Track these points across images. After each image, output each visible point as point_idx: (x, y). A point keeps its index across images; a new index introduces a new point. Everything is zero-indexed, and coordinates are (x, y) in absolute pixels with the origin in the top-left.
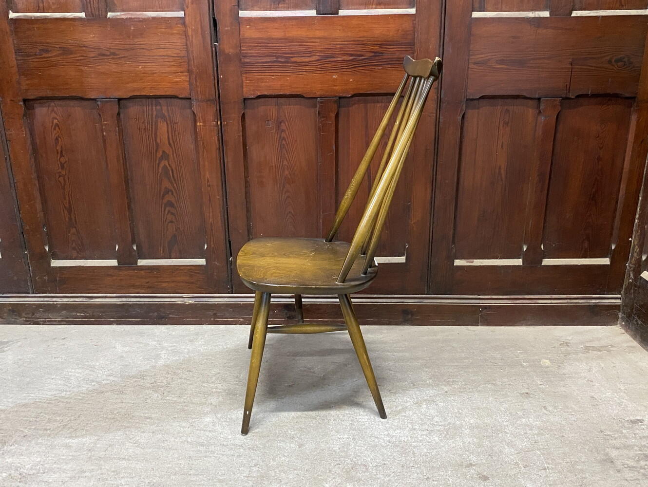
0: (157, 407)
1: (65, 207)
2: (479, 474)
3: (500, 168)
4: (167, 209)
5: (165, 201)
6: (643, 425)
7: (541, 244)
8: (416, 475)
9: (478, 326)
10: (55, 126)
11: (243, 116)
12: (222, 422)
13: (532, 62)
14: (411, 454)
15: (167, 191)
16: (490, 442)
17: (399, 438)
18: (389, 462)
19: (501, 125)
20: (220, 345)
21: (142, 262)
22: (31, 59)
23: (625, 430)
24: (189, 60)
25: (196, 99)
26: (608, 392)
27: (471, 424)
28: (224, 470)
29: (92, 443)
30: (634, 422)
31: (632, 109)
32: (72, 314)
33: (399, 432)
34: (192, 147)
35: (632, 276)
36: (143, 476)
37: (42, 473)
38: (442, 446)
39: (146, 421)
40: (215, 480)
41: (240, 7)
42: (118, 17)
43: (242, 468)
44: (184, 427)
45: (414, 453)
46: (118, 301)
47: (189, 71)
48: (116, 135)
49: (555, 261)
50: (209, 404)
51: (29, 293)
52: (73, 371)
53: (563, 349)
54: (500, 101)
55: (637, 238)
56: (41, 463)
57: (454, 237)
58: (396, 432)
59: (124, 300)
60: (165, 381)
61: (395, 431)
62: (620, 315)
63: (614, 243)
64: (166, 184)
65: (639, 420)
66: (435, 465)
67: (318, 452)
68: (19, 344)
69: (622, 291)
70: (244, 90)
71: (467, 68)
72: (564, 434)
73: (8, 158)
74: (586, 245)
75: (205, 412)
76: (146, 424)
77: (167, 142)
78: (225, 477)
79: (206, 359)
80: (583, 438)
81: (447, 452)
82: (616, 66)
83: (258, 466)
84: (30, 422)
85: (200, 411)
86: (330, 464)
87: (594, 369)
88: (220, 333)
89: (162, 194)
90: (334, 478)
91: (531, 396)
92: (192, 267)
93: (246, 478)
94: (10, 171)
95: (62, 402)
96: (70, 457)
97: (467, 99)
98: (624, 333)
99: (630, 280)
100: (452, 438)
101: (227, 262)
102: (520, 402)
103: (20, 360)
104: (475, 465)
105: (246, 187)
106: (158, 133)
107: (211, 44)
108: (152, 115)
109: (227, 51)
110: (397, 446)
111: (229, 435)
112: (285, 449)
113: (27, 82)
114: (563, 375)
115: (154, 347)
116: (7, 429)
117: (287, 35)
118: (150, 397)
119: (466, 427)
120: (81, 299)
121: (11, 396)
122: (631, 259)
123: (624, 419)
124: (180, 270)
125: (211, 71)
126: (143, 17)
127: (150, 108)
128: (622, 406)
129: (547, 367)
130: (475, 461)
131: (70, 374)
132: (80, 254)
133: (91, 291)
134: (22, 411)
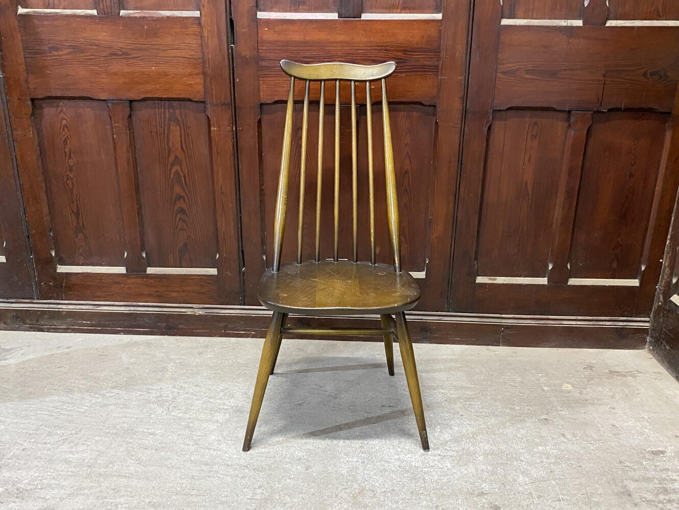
0: (162, 422)
1: (73, 212)
2: (491, 503)
3: (526, 183)
4: (179, 216)
5: (176, 208)
6: (665, 457)
7: (567, 263)
8: (425, 502)
9: (499, 346)
10: (64, 128)
11: (260, 122)
12: (228, 440)
13: (562, 73)
14: (421, 481)
15: (180, 197)
16: (504, 469)
17: (410, 463)
18: (398, 488)
19: (529, 138)
20: (230, 359)
21: (150, 270)
22: (40, 57)
23: (645, 461)
24: (204, 62)
25: (210, 103)
26: (631, 421)
27: (486, 450)
28: (228, 492)
29: (92, 458)
30: (656, 453)
31: (667, 125)
32: (77, 322)
33: (410, 456)
34: (206, 152)
35: (661, 299)
36: (143, 496)
37: (39, 489)
38: (454, 473)
39: (149, 437)
40: (217, 502)
41: (259, 8)
42: (131, 16)
43: (246, 490)
44: (188, 445)
45: (424, 479)
46: (126, 309)
47: (204, 74)
48: (127, 138)
49: (582, 281)
50: (215, 421)
51: (34, 299)
52: (77, 382)
53: (587, 373)
54: (528, 113)
55: (668, 260)
56: (39, 479)
57: (476, 253)
58: (407, 457)
59: (132, 308)
60: (170, 395)
61: (406, 455)
62: (648, 339)
63: (644, 264)
64: (177, 190)
65: (660, 451)
66: (445, 493)
67: (325, 475)
68: (22, 352)
69: (651, 314)
70: (261, 94)
71: (494, 77)
72: (581, 464)
73: (14, 159)
74: (615, 265)
75: (211, 429)
76: (149, 441)
77: (179, 147)
78: (228, 499)
79: (215, 373)
80: (601, 469)
81: (458, 479)
82: (651, 80)
83: (263, 488)
84: (30, 434)
85: (205, 428)
86: (337, 488)
87: (618, 395)
88: (231, 345)
89: (174, 199)
90: (340, 503)
91: (550, 422)
92: (202, 277)
93: (249, 501)
94: (16, 171)
95: (64, 415)
96: (70, 473)
97: (493, 110)
98: (652, 358)
99: (660, 303)
100: (465, 464)
101: (240, 272)
102: (538, 428)
103: (23, 368)
104: (487, 494)
105: (260, 195)
106: (171, 138)
107: (228, 46)
108: (165, 117)
109: (243, 54)
110: (408, 471)
111: (234, 454)
112: (291, 471)
113: (36, 81)
114: (585, 402)
115: (161, 359)
116: (5, 442)
117: (307, 39)
118: (155, 412)
119: (480, 454)
120: (87, 307)
121: (11, 407)
122: (661, 282)
123: (645, 450)
124: (190, 279)
125: (227, 74)
126: (158, 16)
127: (163, 110)
128: (644, 436)
129: (569, 392)
130: (487, 489)
131: (73, 385)
132: (87, 260)
133: (98, 299)
134: (22, 423)
